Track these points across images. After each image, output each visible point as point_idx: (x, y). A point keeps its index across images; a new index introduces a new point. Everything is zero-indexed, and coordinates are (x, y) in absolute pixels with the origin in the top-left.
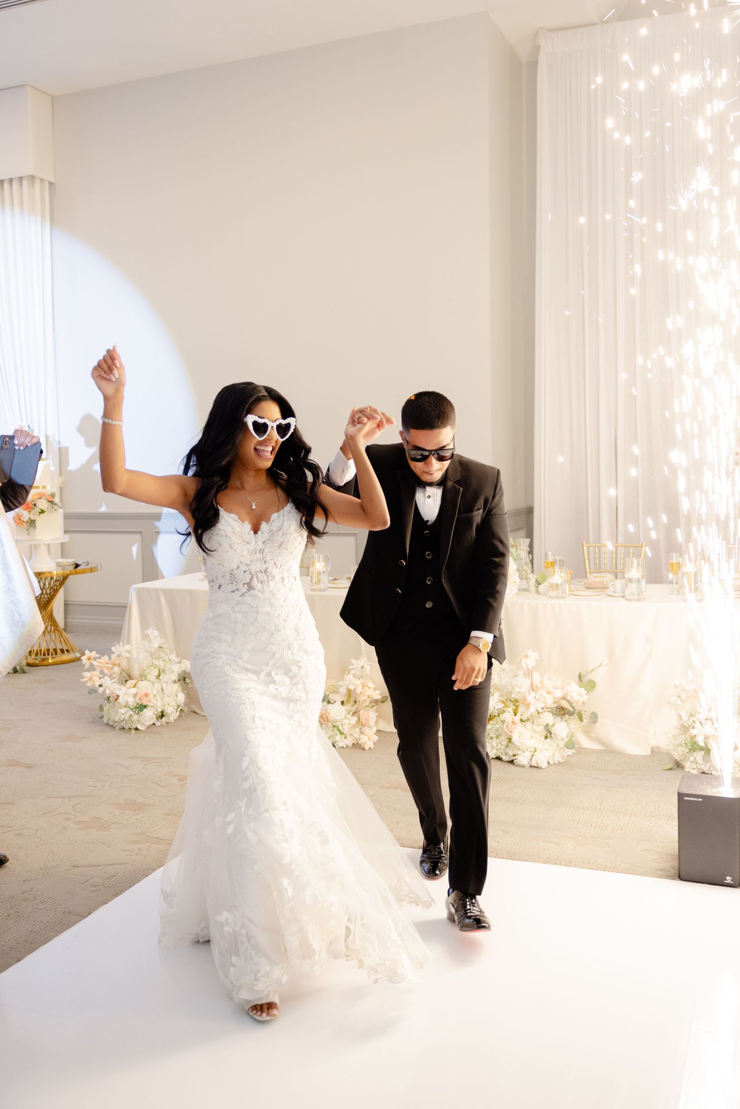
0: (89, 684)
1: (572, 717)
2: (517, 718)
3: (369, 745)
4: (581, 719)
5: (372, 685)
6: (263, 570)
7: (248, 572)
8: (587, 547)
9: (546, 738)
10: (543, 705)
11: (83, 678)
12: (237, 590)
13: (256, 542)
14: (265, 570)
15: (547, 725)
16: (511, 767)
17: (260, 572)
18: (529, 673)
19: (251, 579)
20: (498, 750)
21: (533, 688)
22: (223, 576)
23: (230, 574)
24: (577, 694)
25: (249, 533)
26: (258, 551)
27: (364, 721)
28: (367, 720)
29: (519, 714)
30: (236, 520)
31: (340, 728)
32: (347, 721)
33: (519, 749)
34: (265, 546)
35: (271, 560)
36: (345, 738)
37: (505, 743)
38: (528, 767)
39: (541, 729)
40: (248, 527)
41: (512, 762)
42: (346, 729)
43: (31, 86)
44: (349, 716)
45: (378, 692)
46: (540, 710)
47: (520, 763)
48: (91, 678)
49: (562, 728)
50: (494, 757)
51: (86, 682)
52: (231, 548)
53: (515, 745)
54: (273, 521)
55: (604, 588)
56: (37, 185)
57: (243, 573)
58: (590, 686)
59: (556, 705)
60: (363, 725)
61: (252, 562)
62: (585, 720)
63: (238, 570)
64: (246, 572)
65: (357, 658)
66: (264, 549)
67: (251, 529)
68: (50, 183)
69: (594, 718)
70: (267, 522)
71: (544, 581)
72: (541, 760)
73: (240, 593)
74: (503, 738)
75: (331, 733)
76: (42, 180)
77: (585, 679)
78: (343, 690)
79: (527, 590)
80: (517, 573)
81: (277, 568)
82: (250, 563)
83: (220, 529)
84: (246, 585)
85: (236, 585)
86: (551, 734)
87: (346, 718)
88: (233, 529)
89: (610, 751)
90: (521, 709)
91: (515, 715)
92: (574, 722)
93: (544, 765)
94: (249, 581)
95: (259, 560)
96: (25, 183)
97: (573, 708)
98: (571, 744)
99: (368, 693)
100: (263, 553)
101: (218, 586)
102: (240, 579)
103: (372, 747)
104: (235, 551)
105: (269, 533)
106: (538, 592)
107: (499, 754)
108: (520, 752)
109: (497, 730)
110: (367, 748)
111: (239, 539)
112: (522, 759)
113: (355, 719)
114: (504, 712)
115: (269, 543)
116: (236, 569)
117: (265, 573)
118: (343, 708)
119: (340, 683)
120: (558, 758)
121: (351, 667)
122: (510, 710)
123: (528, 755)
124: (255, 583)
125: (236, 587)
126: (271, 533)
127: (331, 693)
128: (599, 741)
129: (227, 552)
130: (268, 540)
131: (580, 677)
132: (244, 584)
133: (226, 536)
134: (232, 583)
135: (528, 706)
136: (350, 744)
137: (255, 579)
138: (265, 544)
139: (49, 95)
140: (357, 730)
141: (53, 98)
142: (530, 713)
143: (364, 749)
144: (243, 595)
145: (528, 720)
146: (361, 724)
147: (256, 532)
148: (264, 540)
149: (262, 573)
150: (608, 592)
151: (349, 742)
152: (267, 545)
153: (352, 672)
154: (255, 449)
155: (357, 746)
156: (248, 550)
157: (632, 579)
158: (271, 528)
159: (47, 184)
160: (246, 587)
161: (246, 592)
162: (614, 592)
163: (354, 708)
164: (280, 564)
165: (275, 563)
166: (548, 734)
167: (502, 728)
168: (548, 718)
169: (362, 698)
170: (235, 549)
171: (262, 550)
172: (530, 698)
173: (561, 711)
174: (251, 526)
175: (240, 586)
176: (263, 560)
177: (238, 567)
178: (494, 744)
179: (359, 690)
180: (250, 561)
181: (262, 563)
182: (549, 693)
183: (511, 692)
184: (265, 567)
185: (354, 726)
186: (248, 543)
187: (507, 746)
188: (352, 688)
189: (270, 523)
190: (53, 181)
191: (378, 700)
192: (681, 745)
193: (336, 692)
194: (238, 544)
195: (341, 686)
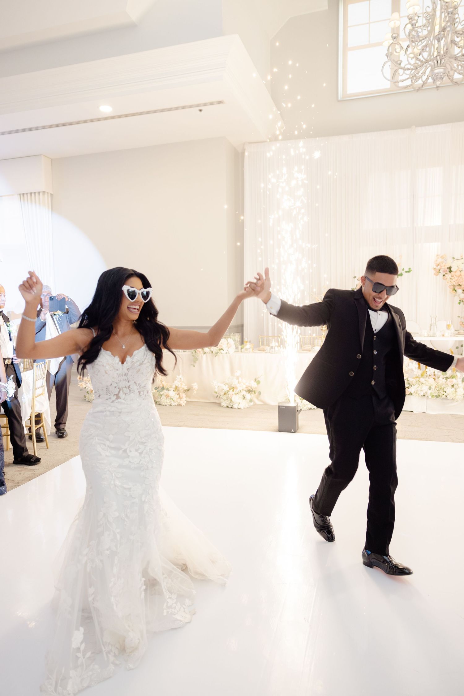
0: (81, 387)
1: (252, 393)
2: (234, 393)
3: (183, 404)
4: (255, 393)
5: (184, 384)
6: (127, 387)
7: (118, 388)
8: (261, 337)
9: (243, 399)
10: (242, 388)
11: (79, 385)
12: (110, 398)
13: (123, 369)
14: (128, 387)
15: (243, 395)
16: (231, 409)
17: (125, 387)
18: (238, 378)
19: (119, 392)
20: (227, 404)
21: (239, 383)
22: (102, 390)
23: (107, 388)
24: (254, 385)
25: (118, 364)
26: (124, 375)
27: (181, 397)
28: (183, 396)
29: (234, 392)
30: (110, 355)
31: (173, 399)
32: (175, 397)
33: (234, 403)
34: (129, 371)
35: (133, 380)
36: (175, 402)
37: (229, 401)
38: (237, 409)
39: (242, 396)
40: (117, 359)
41: (232, 408)
42: (175, 399)
43: (44, 156)
44: (176, 395)
45: (186, 387)
46: (241, 390)
47: (235, 408)
48: (82, 385)
49: (248, 396)
50: (226, 406)
51: (80, 386)
52: (106, 373)
53: (233, 402)
54: (135, 355)
55: (264, 350)
56: (46, 195)
57: (114, 388)
58: (259, 382)
59: (247, 389)
60: (181, 398)
61: (120, 381)
62: (256, 393)
63: (111, 386)
64: (116, 388)
65: (179, 375)
66: (128, 374)
67: (120, 361)
68: (51, 194)
69: (260, 393)
70: (131, 357)
71: (244, 348)
72: (241, 406)
73: (111, 400)
74: (229, 400)
75: (170, 401)
76: (48, 193)
77: (257, 380)
78: (174, 386)
79: (238, 351)
80: (234, 345)
81: (136, 385)
82: (119, 382)
83: (99, 361)
84: (115, 396)
85: (110, 395)
86: (245, 398)
87: (175, 396)
88: (108, 361)
89: (265, 404)
90: (235, 390)
91: (233, 392)
92: (253, 394)
93: (242, 408)
94: (118, 393)
95: (125, 380)
96: (41, 194)
97: (253, 390)
98: (251, 401)
99: (183, 387)
100: (127, 376)
101: (98, 395)
102: (112, 392)
103: (184, 405)
104: (109, 375)
105: (131, 363)
106: (241, 352)
107: (227, 405)
108: (235, 404)
109: (227, 397)
110: (182, 405)
111: (111, 368)
112: (235, 406)
113: (178, 396)
114: (229, 391)
115: (131, 370)
116: (110, 386)
117: (128, 388)
118: (174, 393)
119: (173, 384)
120: (247, 406)
121: (177, 378)
122: (232, 390)
123: (237, 405)
124: (121, 394)
125: (109, 397)
126: (132, 363)
127: (170, 388)
128: (261, 401)
129: (103, 376)
130: (131, 368)
131: (255, 380)
132: (114, 395)
133: (103, 365)
134: (107, 394)
135: (237, 388)
136: (177, 405)
137: (121, 392)
138: (129, 370)
139: (50, 158)
140: (179, 400)
141: (52, 160)
142: (238, 390)
143: (181, 406)
144: (113, 402)
145: (237, 394)
146: (180, 398)
147: (123, 363)
148: (128, 368)
149: (127, 388)
150: (265, 351)
151: (176, 404)
152: (130, 371)
153: (177, 380)
154: (128, 308)
155: (179, 405)
156: (117, 374)
157: (272, 346)
158: (133, 360)
159: (50, 195)
160: (115, 397)
161: (115, 400)
162: (267, 351)
163: (178, 393)
164: (138, 383)
165: (135, 382)
166: (244, 398)
167: (229, 396)
168: (244, 393)
169: (181, 389)
170: (109, 374)
171: (127, 374)
172: (238, 386)
173: (249, 391)
174: (120, 359)
175: (112, 397)
176: (127, 380)
177: (111, 385)
178: (226, 402)
179: (180, 386)
180: (119, 381)
181: (126, 382)
182: (244, 384)
183: (232, 385)
184: (128, 384)
185: (178, 398)
186: (117, 370)
187: (230, 402)
188: (177, 385)
189: (132, 356)
190: (52, 193)
191: (186, 390)
192: (287, 400)
193: (171, 387)
194: (110, 370)
195: (173, 385)
